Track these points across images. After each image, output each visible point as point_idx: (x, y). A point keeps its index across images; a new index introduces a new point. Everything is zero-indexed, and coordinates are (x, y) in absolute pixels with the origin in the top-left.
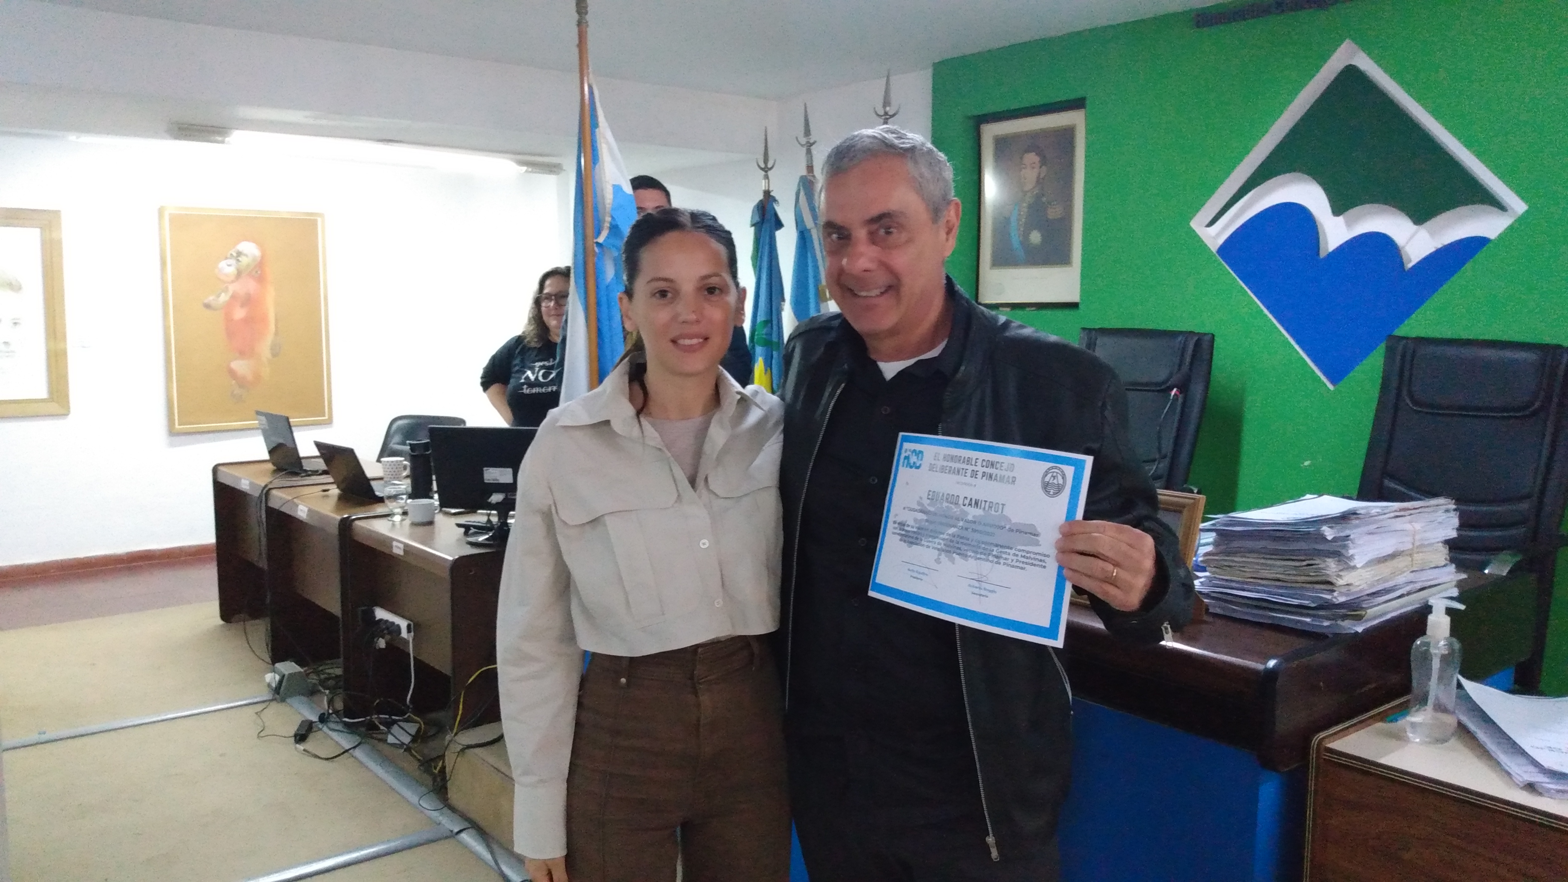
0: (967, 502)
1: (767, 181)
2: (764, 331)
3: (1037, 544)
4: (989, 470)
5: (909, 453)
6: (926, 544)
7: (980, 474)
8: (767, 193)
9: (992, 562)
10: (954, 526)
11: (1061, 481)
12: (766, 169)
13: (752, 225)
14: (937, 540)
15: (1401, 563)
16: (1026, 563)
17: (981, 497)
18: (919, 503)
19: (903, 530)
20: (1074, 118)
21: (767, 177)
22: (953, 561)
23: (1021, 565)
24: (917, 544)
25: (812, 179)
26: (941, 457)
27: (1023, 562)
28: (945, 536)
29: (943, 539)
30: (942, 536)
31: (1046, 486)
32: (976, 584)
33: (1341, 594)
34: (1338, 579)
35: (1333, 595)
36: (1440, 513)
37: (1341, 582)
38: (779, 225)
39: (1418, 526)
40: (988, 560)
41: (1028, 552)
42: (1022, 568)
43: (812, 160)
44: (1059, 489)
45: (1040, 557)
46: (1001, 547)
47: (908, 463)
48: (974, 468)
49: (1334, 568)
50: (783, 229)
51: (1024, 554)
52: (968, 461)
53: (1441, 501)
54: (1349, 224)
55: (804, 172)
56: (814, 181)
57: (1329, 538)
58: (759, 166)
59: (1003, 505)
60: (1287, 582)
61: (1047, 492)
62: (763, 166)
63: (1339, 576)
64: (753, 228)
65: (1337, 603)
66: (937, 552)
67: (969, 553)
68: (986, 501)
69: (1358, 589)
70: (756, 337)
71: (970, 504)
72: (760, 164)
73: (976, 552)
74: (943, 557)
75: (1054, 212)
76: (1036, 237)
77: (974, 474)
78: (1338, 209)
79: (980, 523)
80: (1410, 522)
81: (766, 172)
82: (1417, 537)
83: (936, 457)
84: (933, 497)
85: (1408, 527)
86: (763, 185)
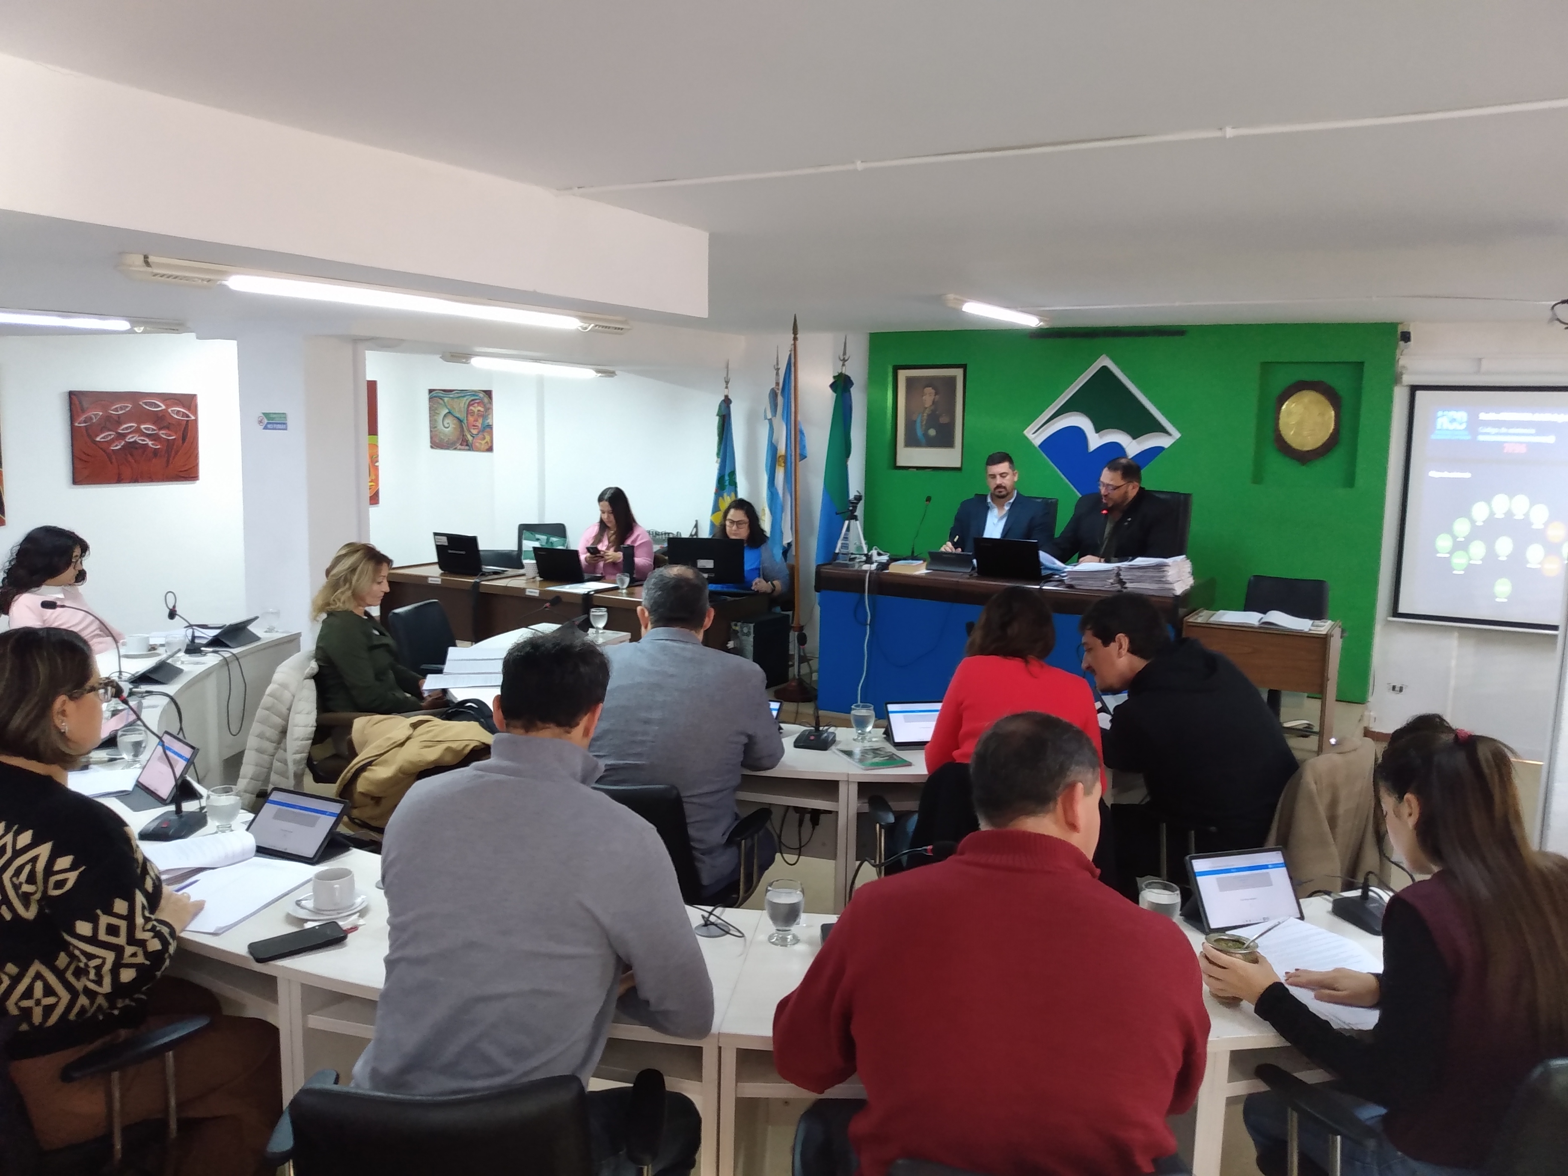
1: (727, 390)
20: (958, 373)
21: (727, 387)
25: (777, 390)
54: (1102, 438)
55: (773, 386)
72: (725, 377)
75: (944, 420)
76: (932, 432)
78: (1098, 430)
81: (727, 383)
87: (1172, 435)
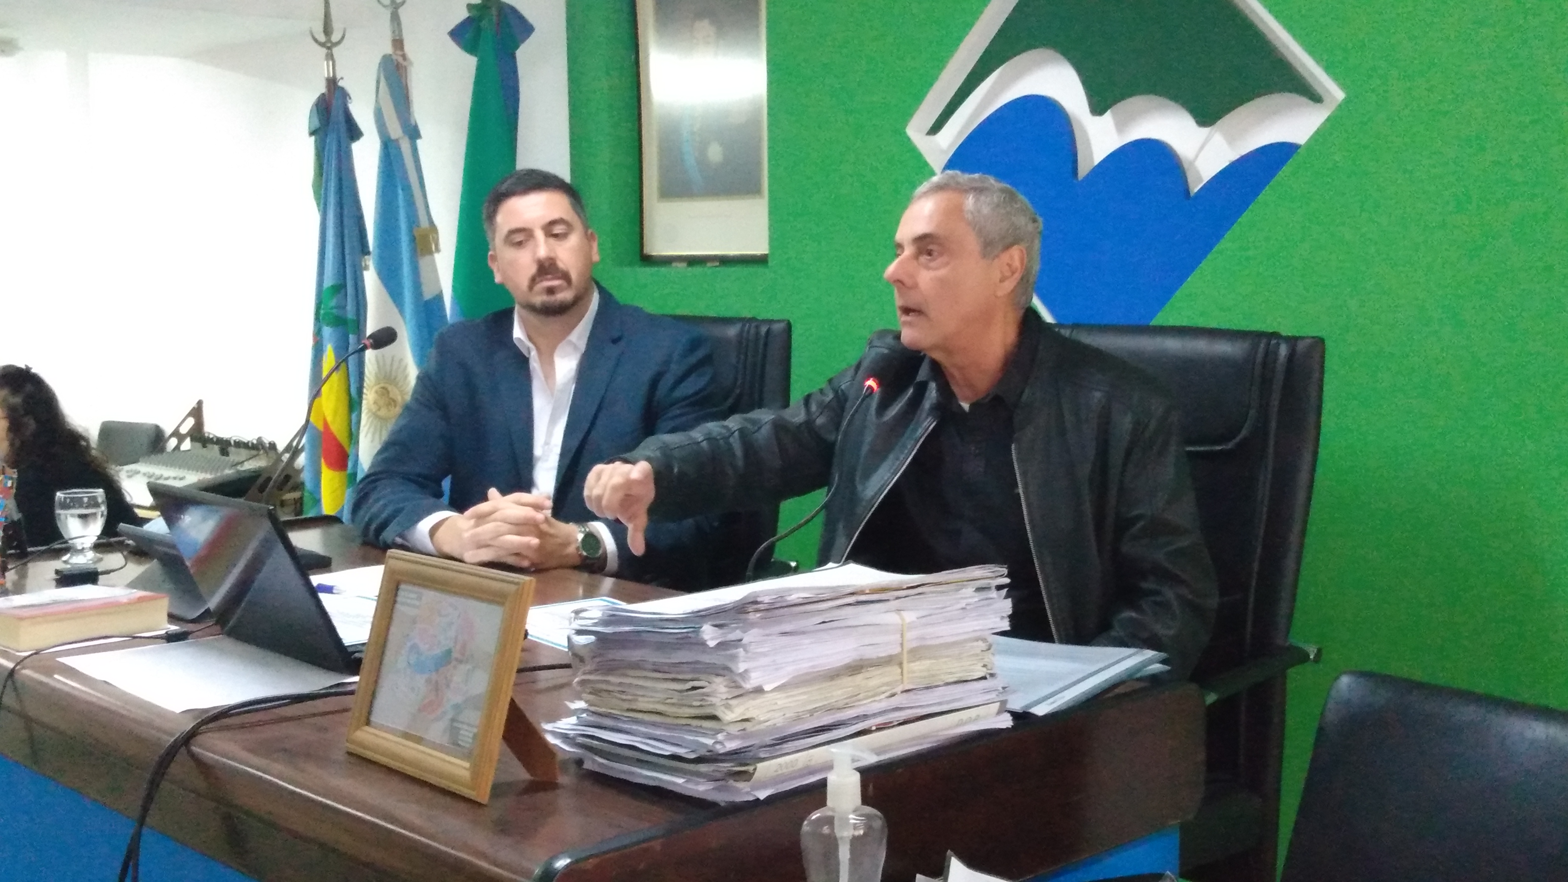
1: (331, 63)
2: (333, 303)
8: (332, 83)
12: (329, 45)
13: (312, 133)
15: (875, 679)
21: (330, 57)
25: (400, 60)
33: (730, 737)
34: (726, 711)
35: (716, 738)
36: (969, 591)
37: (729, 716)
38: (354, 133)
39: (910, 616)
43: (400, 31)
49: (725, 693)
50: (362, 140)
53: (976, 571)
54: (1121, 126)
55: (388, 49)
56: (405, 63)
57: (712, 644)
58: (316, 40)
60: (669, 716)
62: (322, 38)
63: (728, 707)
64: (313, 138)
65: (722, 751)
69: (762, 726)
70: (322, 312)
72: (317, 37)
76: (715, 152)
78: (1097, 105)
80: (898, 610)
81: (329, 48)
82: (909, 635)
85: (892, 618)
86: (325, 70)
87: (1324, 98)
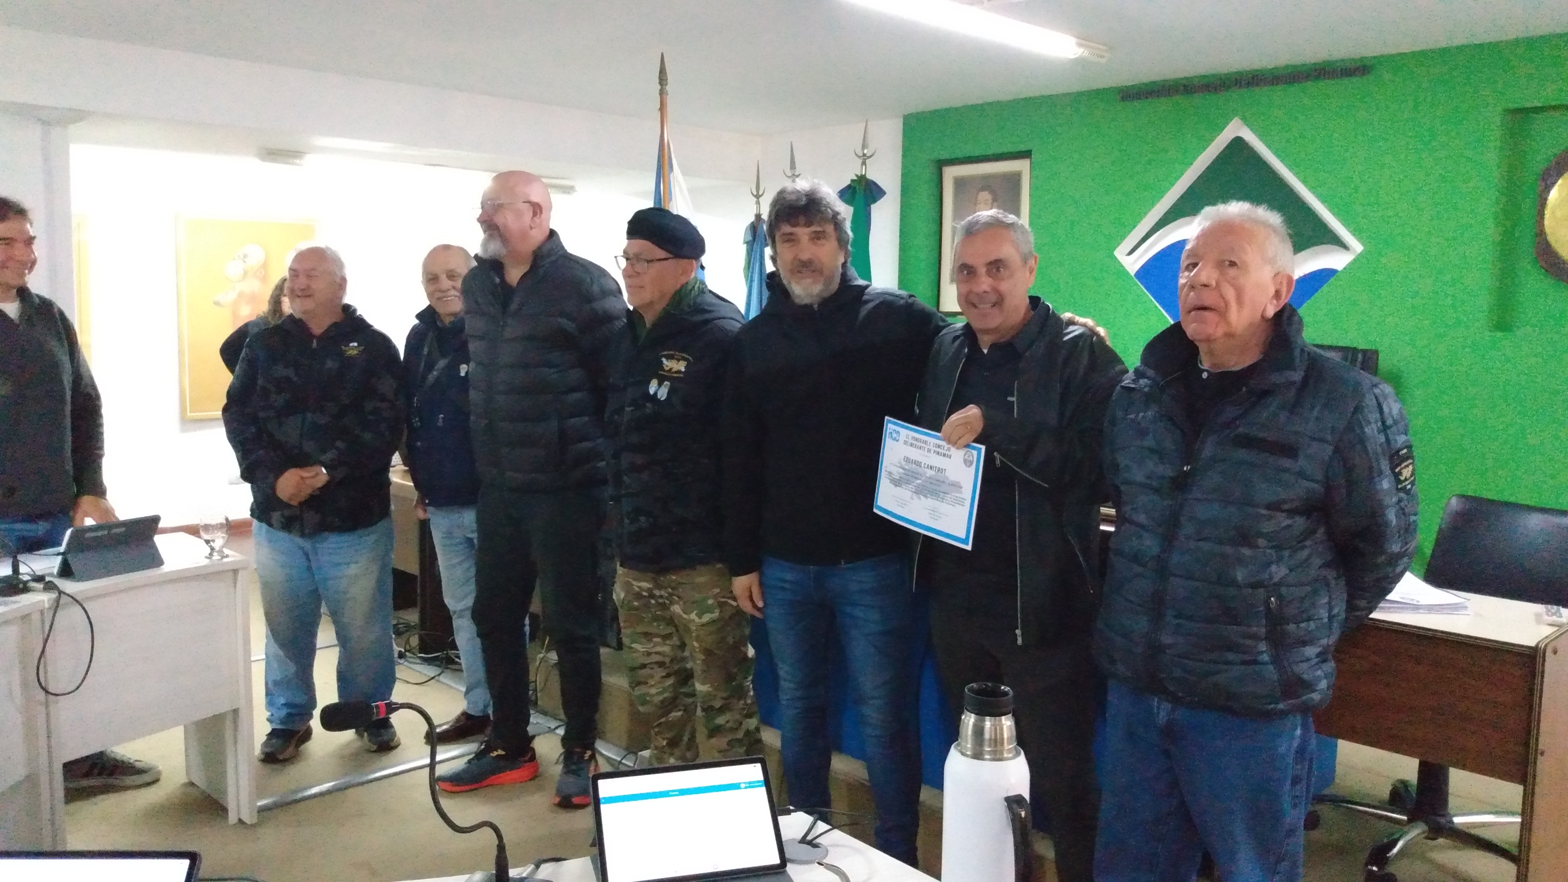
0: (926, 466)
1: (758, 206)
3: (961, 493)
4: (937, 449)
5: (891, 431)
6: (904, 487)
7: (932, 451)
9: (939, 501)
10: (920, 479)
11: (971, 459)
12: (758, 196)
13: (745, 243)
14: (911, 486)
16: (955, 503)
17: (934, 465)
18: (899, 463)
19: (891, 477)
20: (1021, 166)
22: (920, 498)
23: (953, 504)
24: (900, 487)
26: (910, 437)
27: (954, 503)
28: (914, 484)
29: (914, 486)
30: (913, 484)
31: (965, 461)
32: (932, 513)
40: (938, 500)
41: (957, 497)
42: (954, 506)
44: (971, 463)
45: (961, 500)
46: (945, 493)
47: (892, 437)
48: (929, 447)
51: (955, 498)
52: (925, 442)
58: (752, 193)
59: (945, 470)
61: (966, 465)
62: (755, 193)
64: (746, 245)
66: (911, 493)
67: (928, 495)
68: (936, 467)
71: (928, 468)
72: (752, 191)
73: (932, 495)
74: (915, 496)
77: (929, 451)
79: (933, 479)
81: (758, 198)
83: (907, 436)
84: (907, 460)
87: (1350, 248)
